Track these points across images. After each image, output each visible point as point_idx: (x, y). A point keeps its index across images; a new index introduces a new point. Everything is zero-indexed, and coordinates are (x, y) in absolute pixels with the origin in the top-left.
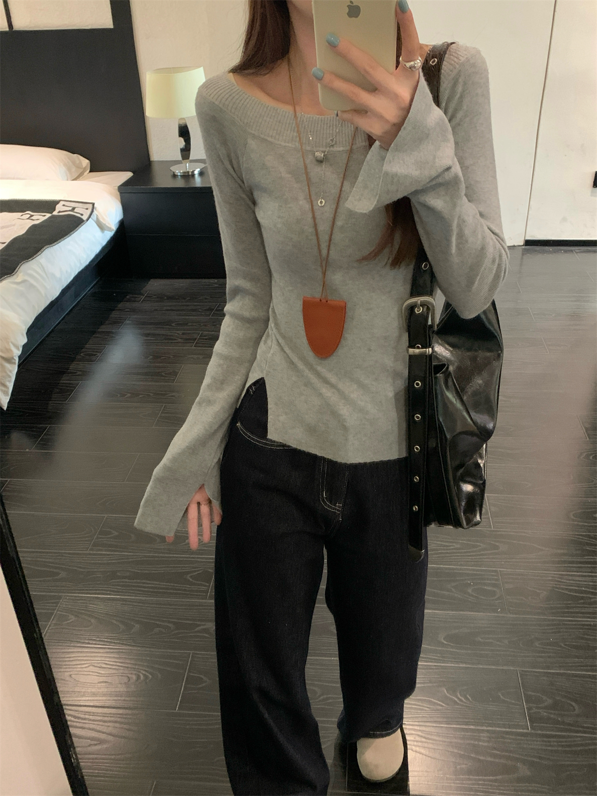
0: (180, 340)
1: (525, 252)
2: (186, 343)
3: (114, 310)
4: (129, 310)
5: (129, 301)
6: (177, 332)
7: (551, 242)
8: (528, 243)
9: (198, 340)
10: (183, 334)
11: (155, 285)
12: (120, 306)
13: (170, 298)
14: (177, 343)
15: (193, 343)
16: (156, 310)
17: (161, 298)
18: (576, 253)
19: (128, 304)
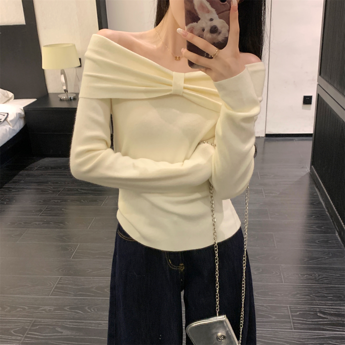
0: (50, 192)
1: (266, 140)
2: (54, 193)
3: (16, 175)
4: (25, 175)
5: (27, 170)
6: (50, 187)
7: (281, 135)
8: (267, 135)
9: (61, 192)
10: (54, 188)
11: (46, 161)
12: (21, 172)
13: (52, 168)
14: (48, 193)
15: (58, 193)
16: (42, 175)
17: (47, 168)
18: (295, 140)
19: (26, 172)
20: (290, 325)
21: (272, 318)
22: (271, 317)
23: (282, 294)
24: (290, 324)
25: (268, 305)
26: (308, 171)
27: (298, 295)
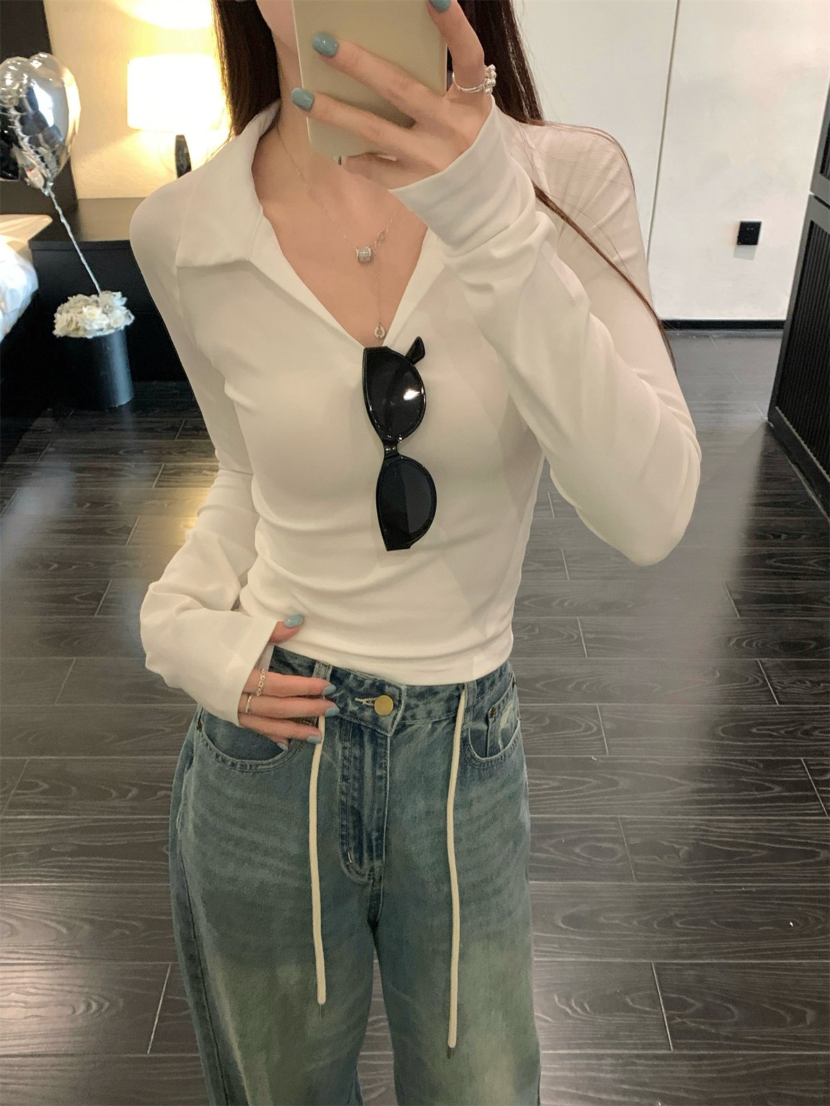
2: (141, 481)
3: (25, 430)
7: (678, 323)
9: (160, 477)
12: (37, 423)
16: (94, 430)
20: (816, 805)
21: (773, 791)
22: (770, 789)
23: (782, 732)
24: (817, 803)
25: (757, 760)
26: (762, 419)
27: (816, 733)
